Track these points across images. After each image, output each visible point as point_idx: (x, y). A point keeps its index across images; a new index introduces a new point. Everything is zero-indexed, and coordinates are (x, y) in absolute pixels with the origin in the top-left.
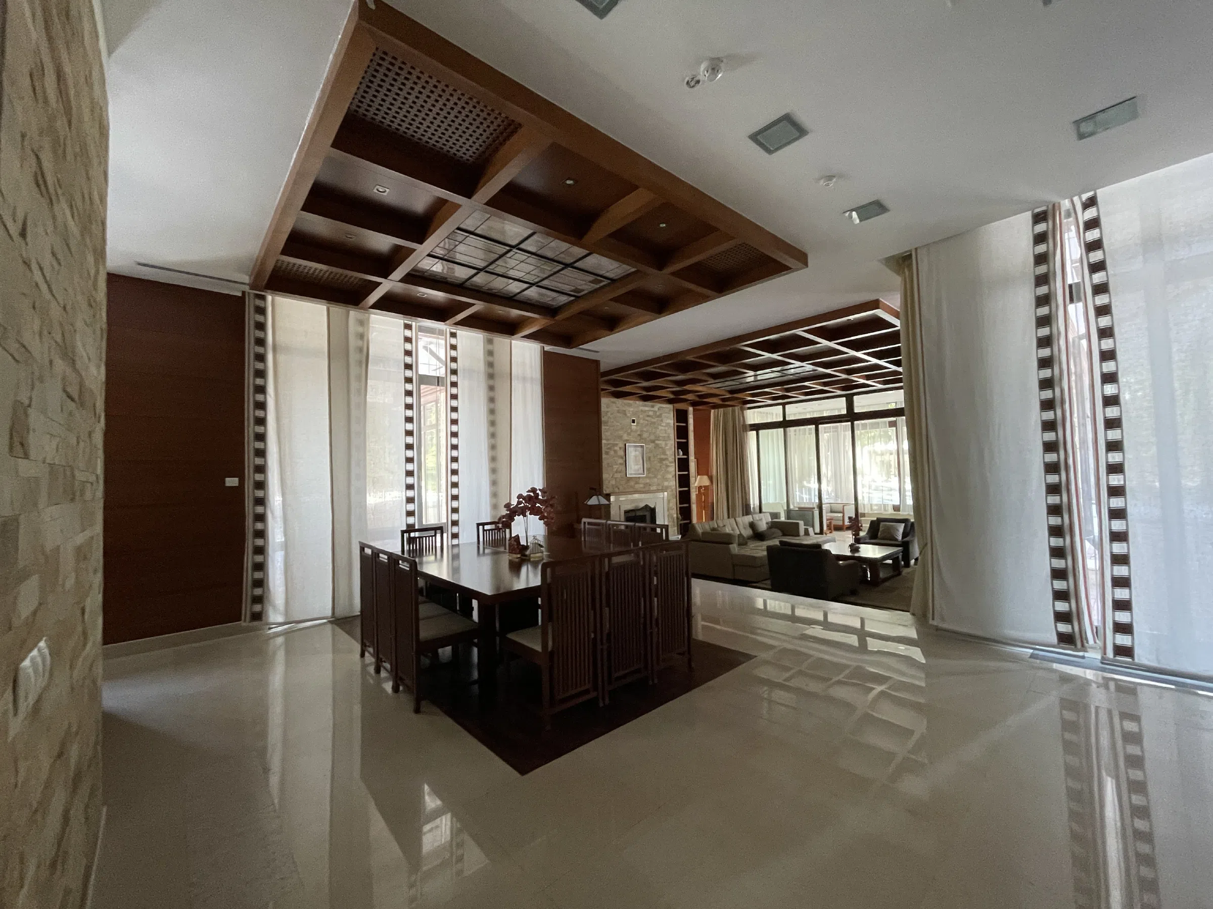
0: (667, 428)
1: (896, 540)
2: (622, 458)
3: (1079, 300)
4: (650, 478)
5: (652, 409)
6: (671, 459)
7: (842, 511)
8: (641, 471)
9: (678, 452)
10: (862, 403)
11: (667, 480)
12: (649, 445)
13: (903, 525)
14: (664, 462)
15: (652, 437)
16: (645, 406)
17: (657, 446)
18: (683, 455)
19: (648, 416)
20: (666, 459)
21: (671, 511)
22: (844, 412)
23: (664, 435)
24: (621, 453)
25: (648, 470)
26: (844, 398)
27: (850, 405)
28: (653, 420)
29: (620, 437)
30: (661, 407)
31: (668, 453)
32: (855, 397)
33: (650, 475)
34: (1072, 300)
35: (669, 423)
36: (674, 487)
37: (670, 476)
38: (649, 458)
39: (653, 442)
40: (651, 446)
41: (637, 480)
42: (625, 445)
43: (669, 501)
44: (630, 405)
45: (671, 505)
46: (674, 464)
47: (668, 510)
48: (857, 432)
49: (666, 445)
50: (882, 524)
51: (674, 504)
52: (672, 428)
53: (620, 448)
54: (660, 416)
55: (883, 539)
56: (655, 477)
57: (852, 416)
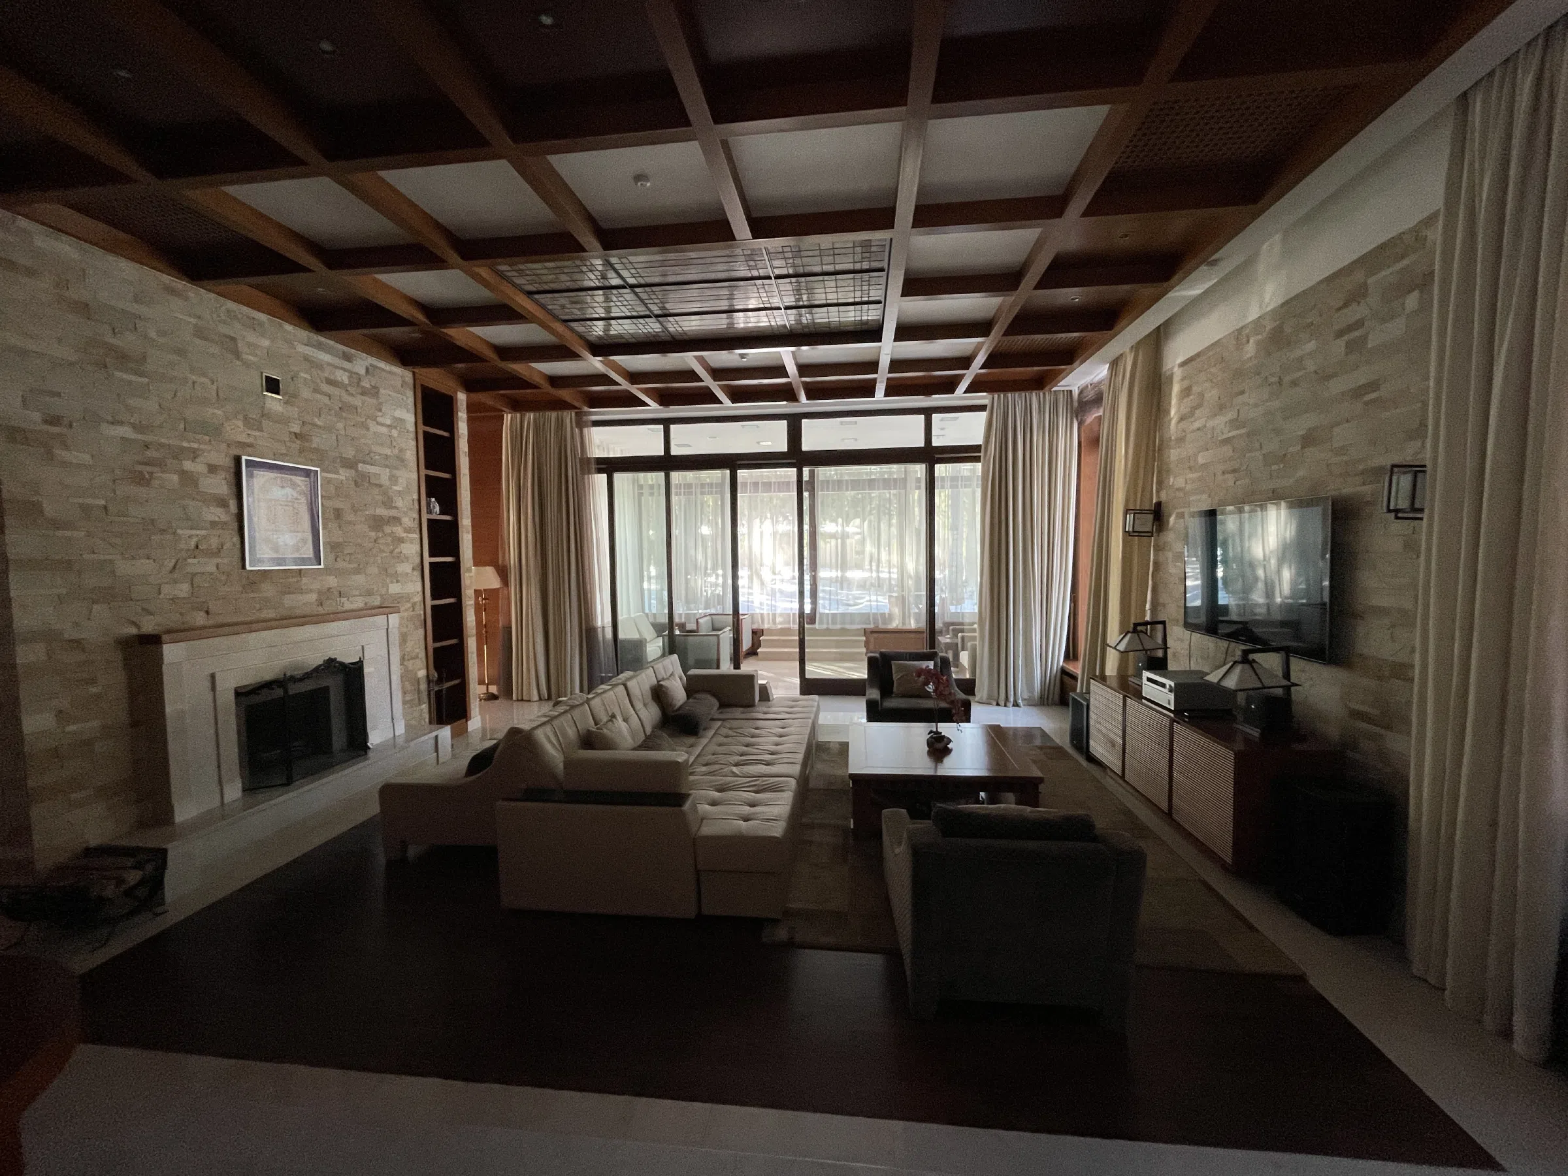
0: (395, 433)
2: (223, 503)
4: (338, 573)
5: (346, 365)
6: (409, 520)
8: (309, 552)
9: (428, 504)
11: (396, 578)
12: (337, 473)
14: (387, 529)
15: (350, 453)
16: (319, 346)
17: (363, 480)
18: (442, 513)
19: (330, 382)
20: (396, 520)
21: (410, 664)
22: (783, 448)
23: (388, 452)
24: (220, 485)
25: (334, 547)
26: (783, 422)
28: (350, 399)
29: (214, 431)
30: (375, 367)
31: (399, 503)
32: (803, 421)
33: (341, 564)
35: (402, 420)
36: (418, 598)
37: (406, 568)
38: (338, 513)
39: (350, 464)
40: (344, 475)
41: (288, 580)
42: (238, 460)
43: (404, 639)
44: (254, 325)
45: (410, 645)
46: (416, 536)
47: (403, 660)
48: (807, 487)
49: (393, 479)
51: (418, 643)
52: (412, 435)
53: (213, 469)
54: (374, 392)
56: (357, 571)
57: (798, 457)
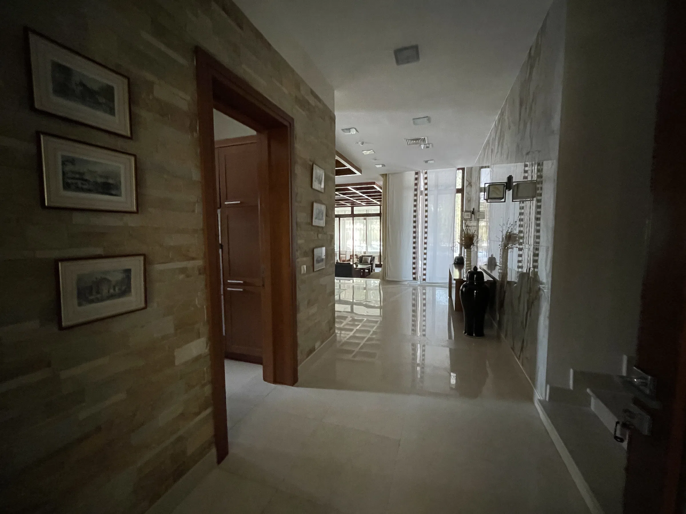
1: (368, 263)
3: (422, 195)
7: (345, 254)
10: (357, 210)
13: (370, 258)
22: (350, 213)
26: (351, 207)
27: (352, 211)
32: (354, 207)
34: (421, 195)
48: (354, 221)
50: (363, 257)
55: (363, 263)
57: (353, 215)
